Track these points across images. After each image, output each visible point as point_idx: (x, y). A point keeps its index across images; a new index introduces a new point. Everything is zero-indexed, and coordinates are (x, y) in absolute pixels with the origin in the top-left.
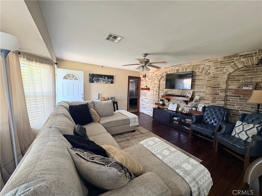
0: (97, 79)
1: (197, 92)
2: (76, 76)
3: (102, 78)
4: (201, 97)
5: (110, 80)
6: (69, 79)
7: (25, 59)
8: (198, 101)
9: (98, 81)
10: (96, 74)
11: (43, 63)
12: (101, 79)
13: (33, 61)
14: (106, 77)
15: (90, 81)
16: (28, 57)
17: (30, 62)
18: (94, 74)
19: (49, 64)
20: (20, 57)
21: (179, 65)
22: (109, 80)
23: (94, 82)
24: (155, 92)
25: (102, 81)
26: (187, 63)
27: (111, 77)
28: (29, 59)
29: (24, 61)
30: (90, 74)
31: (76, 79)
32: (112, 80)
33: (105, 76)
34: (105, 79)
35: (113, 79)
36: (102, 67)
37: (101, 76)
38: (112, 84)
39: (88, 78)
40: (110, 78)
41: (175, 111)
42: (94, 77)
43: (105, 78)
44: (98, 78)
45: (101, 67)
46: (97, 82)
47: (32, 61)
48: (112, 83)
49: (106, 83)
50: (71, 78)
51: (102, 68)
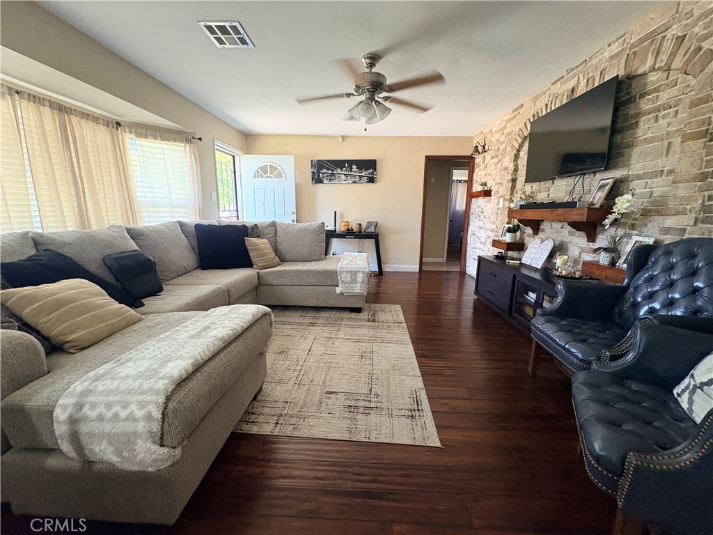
0: (330, 172)
1: (639, 177)
2: (279, 169)
3: (344, 169)
4: (654, 203)
5: (367, 172)
6: (265, 176)
7: (133, 136)
8: (637, 222)
9: (332, 177)
10: (327, 161)
11: (169, 141)
12: (340, 172)
13: (149, 137)
14: (353, 166)
15: (313, 179)
16: (139, 131)
17: (143, 139)
18: (323, 159)
19: (181, 141)
20: (125, 132)
21: (577, 67)
22: (363, 174)
23: (322, 182)
24: (502, 200)
25: (343, 177)
26: (609, 45)
27: (370, 165)
28: (139, 135)
29: (132, 139)
30: (312, 161)
31: (279, 176)
32: (373, 173)
33: (350, 163)
34: (351, 171)
35: (375, 169)
36: (344, 137)
37: (340, 164)
38: (371, 184)
39: (308, 171)
40: (367, 169)
41: (539, 267)
42: (322, 169)
43: (351, 169)
44: (332, 171)
45: (340, 140)
46: (330, 180)
47: (147, 138)
48: (371, 180)
49: (355, 182)
50: (269, 175)
51: (343, 141)
